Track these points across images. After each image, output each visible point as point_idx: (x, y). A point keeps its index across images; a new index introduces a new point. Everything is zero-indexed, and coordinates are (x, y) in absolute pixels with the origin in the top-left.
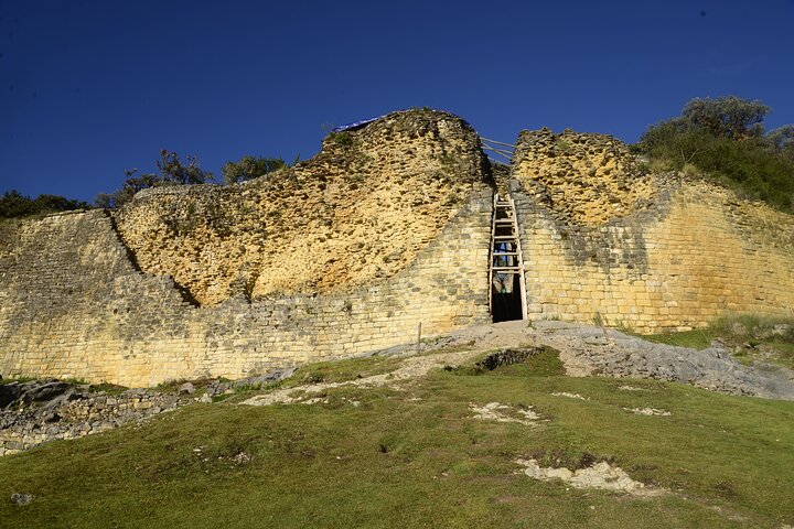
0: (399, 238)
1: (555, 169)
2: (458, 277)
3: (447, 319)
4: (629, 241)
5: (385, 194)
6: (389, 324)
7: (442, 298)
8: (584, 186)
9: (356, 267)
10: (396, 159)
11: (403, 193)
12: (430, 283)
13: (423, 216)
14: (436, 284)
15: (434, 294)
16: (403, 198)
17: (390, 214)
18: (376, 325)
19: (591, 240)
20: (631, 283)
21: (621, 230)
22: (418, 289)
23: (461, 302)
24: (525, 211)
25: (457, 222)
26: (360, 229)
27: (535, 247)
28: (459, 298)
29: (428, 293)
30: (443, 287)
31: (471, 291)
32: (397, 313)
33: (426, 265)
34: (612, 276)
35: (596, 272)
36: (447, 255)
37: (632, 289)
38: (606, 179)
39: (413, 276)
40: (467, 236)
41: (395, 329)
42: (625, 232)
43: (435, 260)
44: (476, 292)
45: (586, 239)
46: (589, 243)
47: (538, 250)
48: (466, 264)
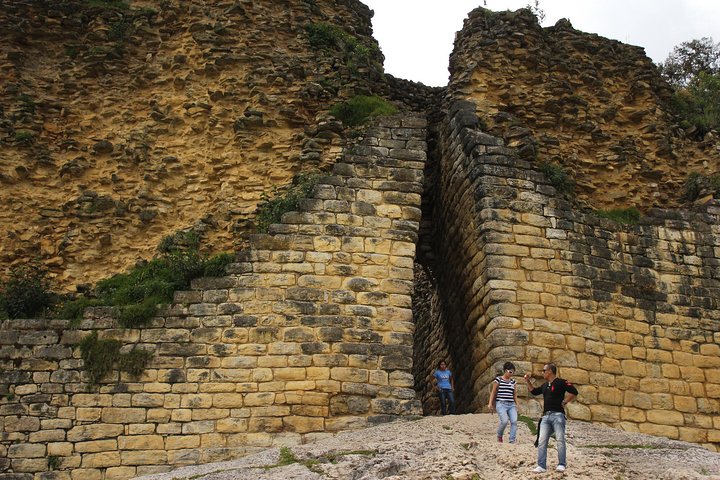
0: (197, 197)
1: (541, 94)
2: (346, 302)
3: (320, 397)
4: (690, 259)
5: (168, 97)
6: (172, 401)
7: (309, 349)
8: (598, 137)
9: (87, 255)
10: (205, 21)
11: (215, 97)
12: (281, 308)
13: (261, 155)
14: (293, 311)
15: (291, 337)
16: (217, 109)
17: (180, 141)
18: (138, 399)
19: (618, 249)
20: (695, 348)
21: (676, 235)
22: (252, 323)
23: (352, 359)
24: (497, 170)
25: (347, 175)
26: (103, 169)
27: (514, 249)
28: (349, 351)
29: (273, 333)
30: (312, 322)
31: (376, 338)
32: (194, 374)
33: (271, 265)
34: (660, 330)
35: (631, 317)
36: (323, 249)
37: (698, 358)
38: (633, 132)
39: (240, 289)
40: (368, 210)
41: (186, 414)
42: (683, 241)
43: (293, 255)
44: (387, 338)
45: (611, 244)
46: (616, 256)
47: (518, 258)
48: (367, 272)
